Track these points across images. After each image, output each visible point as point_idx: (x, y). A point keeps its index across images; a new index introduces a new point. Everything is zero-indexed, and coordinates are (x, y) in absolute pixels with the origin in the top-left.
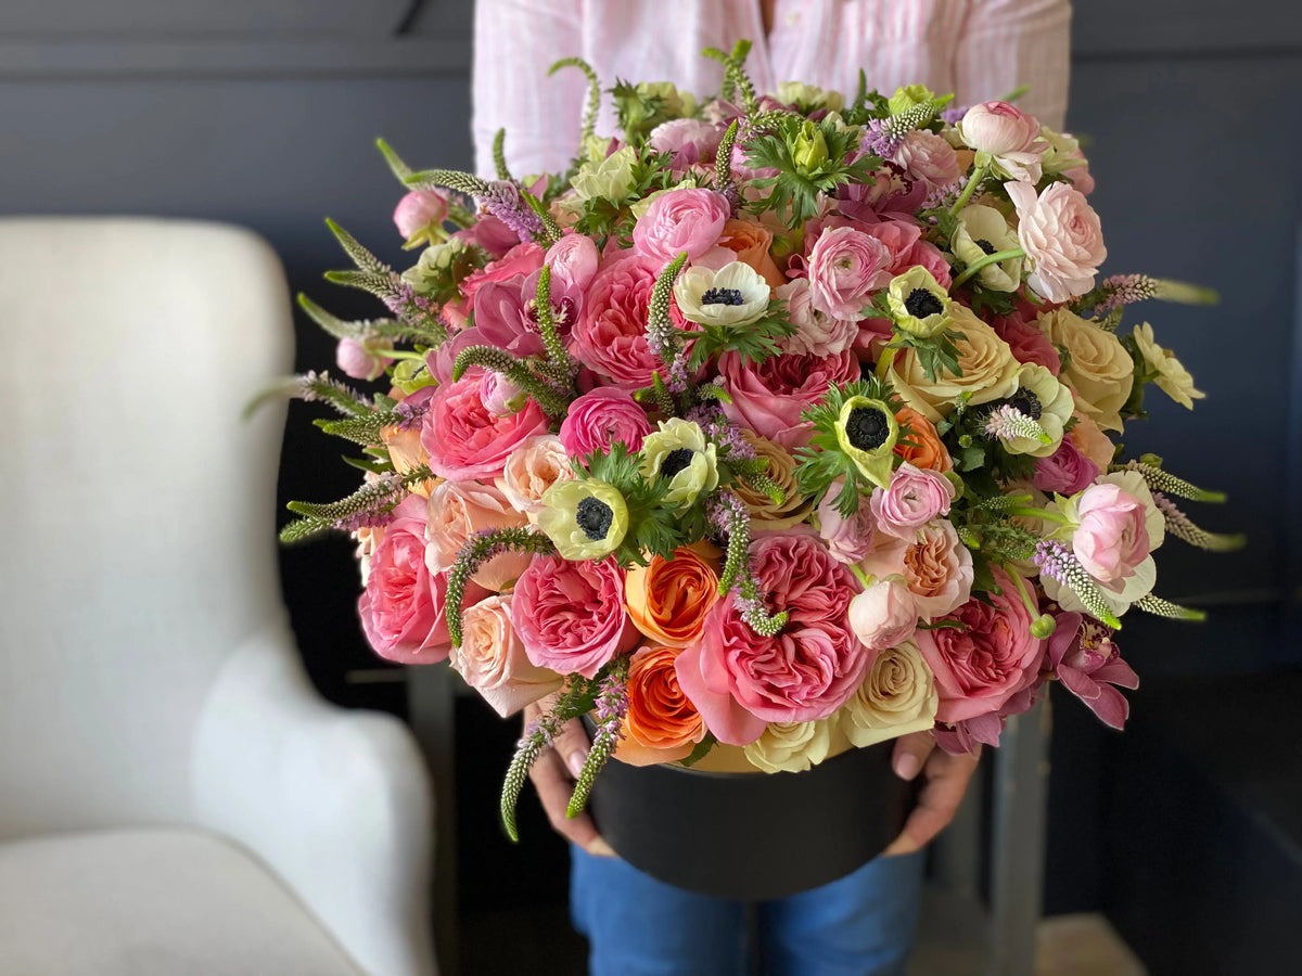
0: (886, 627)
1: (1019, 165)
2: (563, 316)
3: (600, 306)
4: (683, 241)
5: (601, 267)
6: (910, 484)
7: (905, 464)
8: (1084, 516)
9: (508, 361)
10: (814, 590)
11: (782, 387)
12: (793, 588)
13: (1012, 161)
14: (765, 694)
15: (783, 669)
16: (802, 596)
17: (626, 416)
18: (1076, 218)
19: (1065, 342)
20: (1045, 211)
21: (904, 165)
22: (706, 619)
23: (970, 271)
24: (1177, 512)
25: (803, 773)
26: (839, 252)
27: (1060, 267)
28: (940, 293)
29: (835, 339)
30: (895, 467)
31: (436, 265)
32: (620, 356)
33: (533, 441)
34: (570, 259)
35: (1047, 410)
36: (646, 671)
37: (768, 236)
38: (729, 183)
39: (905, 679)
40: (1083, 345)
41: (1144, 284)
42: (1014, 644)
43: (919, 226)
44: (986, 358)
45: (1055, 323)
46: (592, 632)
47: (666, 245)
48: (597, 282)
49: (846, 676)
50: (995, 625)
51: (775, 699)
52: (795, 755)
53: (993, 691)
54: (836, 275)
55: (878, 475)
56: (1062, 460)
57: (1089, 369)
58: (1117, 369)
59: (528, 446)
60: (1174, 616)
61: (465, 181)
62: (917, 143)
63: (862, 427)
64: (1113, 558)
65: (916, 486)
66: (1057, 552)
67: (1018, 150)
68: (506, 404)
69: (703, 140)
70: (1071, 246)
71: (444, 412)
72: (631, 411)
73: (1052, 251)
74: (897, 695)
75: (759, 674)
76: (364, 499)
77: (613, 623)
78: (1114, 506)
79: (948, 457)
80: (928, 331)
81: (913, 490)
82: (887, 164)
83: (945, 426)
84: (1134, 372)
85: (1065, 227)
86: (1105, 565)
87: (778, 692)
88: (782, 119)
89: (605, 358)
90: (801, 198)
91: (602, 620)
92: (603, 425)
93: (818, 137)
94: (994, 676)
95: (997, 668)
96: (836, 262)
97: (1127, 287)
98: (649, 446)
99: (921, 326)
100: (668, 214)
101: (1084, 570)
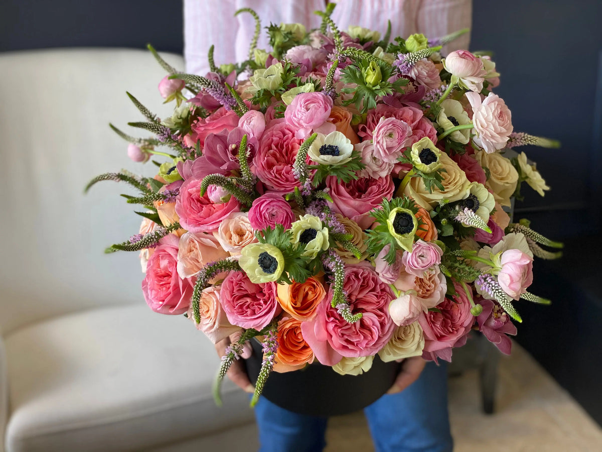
0: (408, 318)
1: (473, 83)
2: (248, 153)
3: (266, 148)
4: (311, 120)
5: (266, 128)
6: (422, 250)
7: (420, 240)
8: (503, 265)
9: (225, 181)
10: (370, 294)
11: (357, 194)
12: (361, 291)
13: (469, 81)
14: (345, 344)
15: (354, 332)
16: (364, 297)
17: (281, 208)
18: (501, 113)
19: (488, 165)
20: (487, 110)
21: (415, 78)
23: (446, 134)
25: (359, 375)
26: (388, 130)
27: (493, 137)
29: (383, 170)
30: (416, 240)
31: (181, 116)
32: (277, 176)
33: (233, 216)
34: (252, 123)
35: (482, 205)
36: (286, 329)
37: (350, 116)
38: (332, 88)
39: (410, 333)
40: (495, 166)
41: (526, 138)
42: (461, 315)
43: (422, 110)
44: (454, 179)
45: (483, 157)
46: (260, 309)
47: (301, 122)
48: (265, 136)
49: (384, 335)
50: (452, 306)
51: (350, 347)
52: (355, 367)
53: (449, 338)
54: (386, 141)
55: (407, 245)
57: (498, 179)
58: (511, 178)
59: (230, 218)
60: (535, 301)
61: (199, 80)
62: (421, 67)
63: (400, 223)
64: (518, 286)
65: (425, 251)
66: (489, 280)
67: (472, 76)
68: (221, 199)
69: (314, 57)
70: (498, 127)
71: (187, 195)
72: (283, 206)
73: (487, 129)
74: (406, 340)
76: (148, 241)
77: (271, 305)
78: (519, 261)
79: (435, 229)
80: (430, 171)
82: (406, 77)
83: (434, 214)
85: (496, 118)
86: (514, 290)
87: (352, 343)
88: (356, 52)
89: (270, 176)
90: (368, 98)
91: (265, 302)
92: (270, 212)
93: (378, 69)
94: (451, 330)
95: (453, 327)
96: (386, 134)
97: (518, 139)
98: (294, 228)
99: (426, 168)
100: (303, 105)
101: (502, 290)
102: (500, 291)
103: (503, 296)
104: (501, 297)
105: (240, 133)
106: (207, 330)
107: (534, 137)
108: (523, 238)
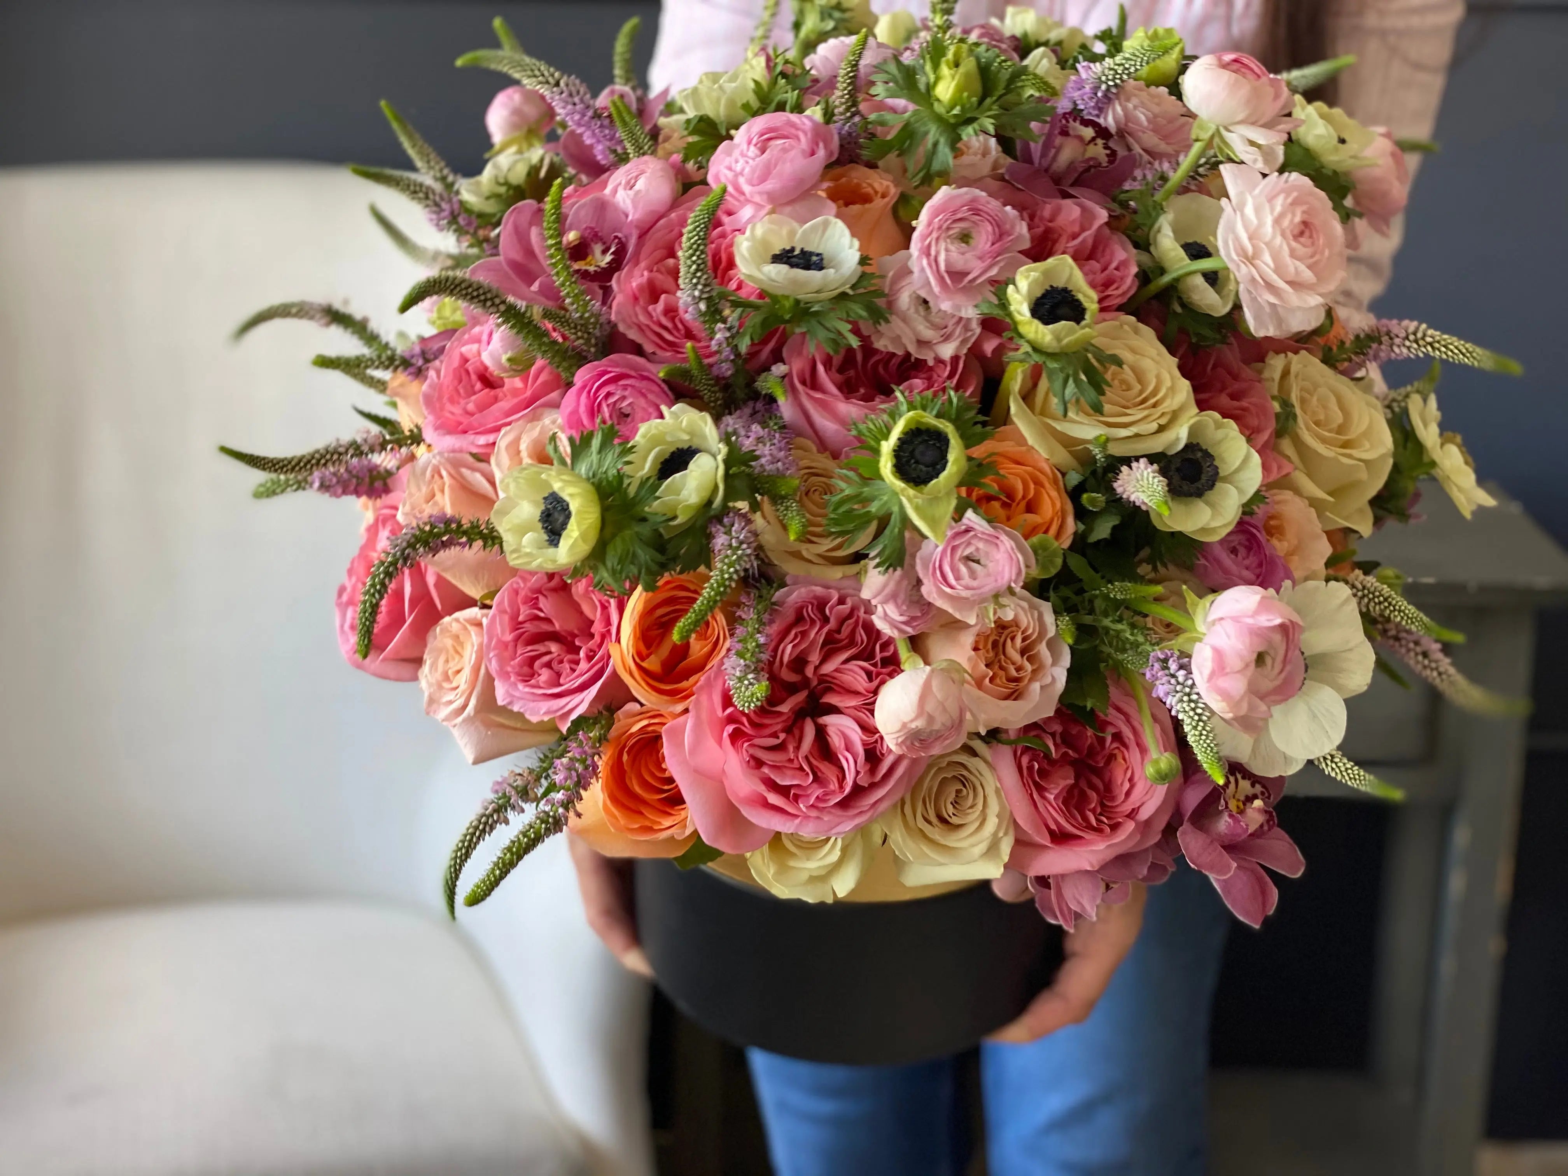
0: (913, 726)
1: (1252, 143)
2: (608, 258)
3: (659, 254)
4: (763, 179)
5: (675, 204)
6: (974, 541)
7: (970, 514)
8: (1214, 623)
10: (854, 665)
11: (862, 391)
12: (825, 659)
13: (1242, 137)
14: (762, 789)
15: (791, 761)
16: (836, 670)
17: (644, 395)
18: (1305, 223)
19: (1294, 398)
20: (1258, 210)
21: (1113, 128)
22: (702, 678)
23: (1166, 279)
24: (1440, 656)
25: (822, 905)
26: (954, 222)
27: (1270, 287)
28: (1085, 295)
29: (947, 338)
30: (958, 515)
31: (506, 178)
32: (664, 321)
33: (542, 414)
34: (637, 187)
35: (1225, 480)
36: (632, 734)
37: (894, 191)
38: (853, 115)
39: (971, 807)
40: (1325, 407)
41: (1419, 335)
42: (1132, 786)
43: (1109, 210)
44: (1154, 393)
45: (1286, 373)
46: (573, 670)
47: (742, 180)
48: (662, 222)
49: (873, 786)
50: (1111, 757)
51: (773, 799)
52: (814, 879)
53: (1089, 843)
54: (947, 250)
55: (933, 523)
56: (1242, 551)
57: (1324, 441)
58: (1367, 446)
59: (535, 418)
60: (1364, 788)
61: (532, 70)
62: (1135, 101)
63: (917, 453)
64: (1237, 685)
65: (981, 545)
66: (1173, 666)
67: (1252, 123)
68: (504, 358)
70: (1288, 260)
71: (456, 363)
72: (650, 392)
73: (1257, 262)
74: (959, 826)
75: (759, 763)
77: (600, 665)
78: (1252, 616)
79: (1070, 520)
80: (1055, 344)
81: (977, 549)
82: (1086, 123)
83: (1074, 478)
84: (1395, 455)
85: (1283, 235)
86: (1225, 695)
87: (784, 791)
89: (643, 319)
90: (935, 145)
91: (589, 658)
92: (615, 402)
93: (969, 64)
94: (1094, 822)
95: (1101, 814)
96: (951, 232)
97: (1397, 336)
98: (644, 436)
99: (1044, 335)
100: (754, 141)
101: (1200, 697)
102: (1194, 697)
103: (1199, 711)
104: (1192, 713)
105: (602, 207)
106: (447, 719)
107: (1445, 336)
108: (1346, 601)
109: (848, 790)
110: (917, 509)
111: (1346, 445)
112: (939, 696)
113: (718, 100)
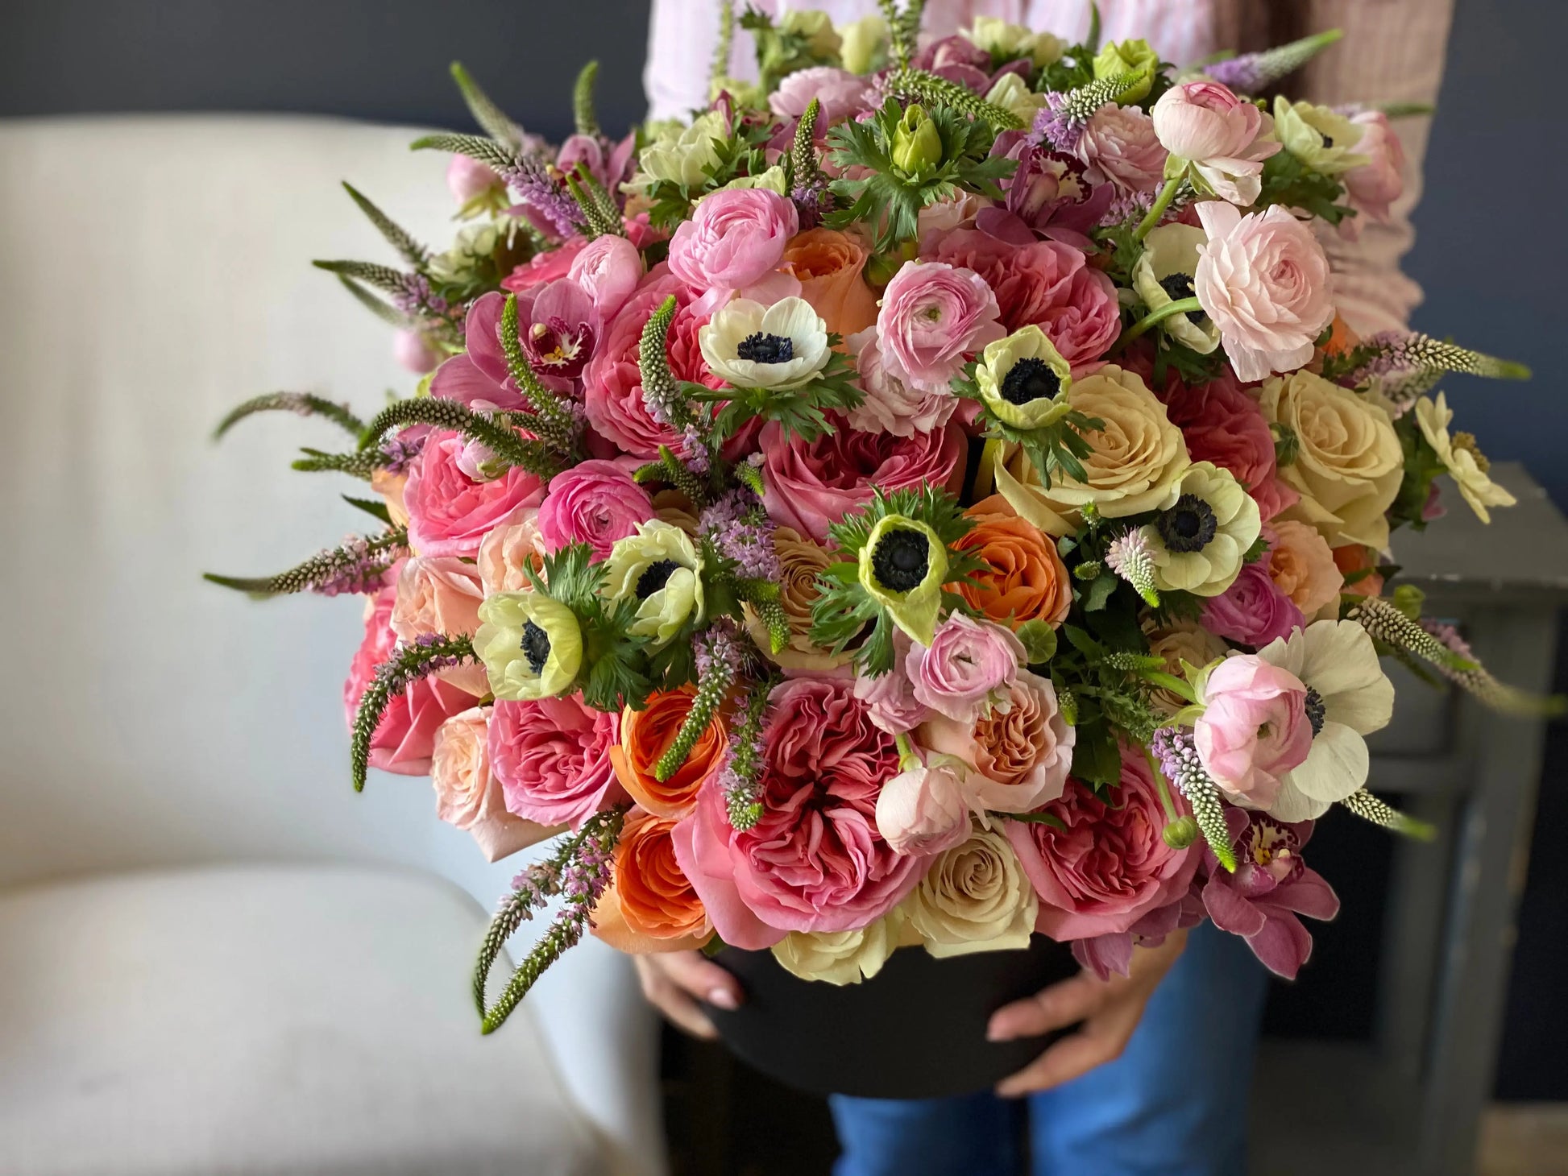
0: (914, 832)
1: (1228, 176)
2: (576, 349)
3: (626, 340)
4: (724, 265)
5: (640, 284)
6: (963, 640)
8: (1213, 696)
10: (856, 758)
11: (841, 475)
12: (827, 752)
13: (1217, 171)
14: (774, 892)
15: (801, 860)
16: (840, 763)
17: (621, 503)
18: (1286, 263)
19: (1295, 424)
20: (1234, 257)
21: (1086, 159)
22: (704, 783)
23: (1150, 320)
24: (1469, 657)
25: (851, 986)
26: (919, 298)
27: (1252, 332)
28: (1058, 365)
29: (925, 411)
31: (474, 250)
32: (637, 416)
33: (523, 516)
34: (600, 270)
35: (1224, 530)
36: (642, 835)
37: (862, 256)
39: (992, 881)
40: (1328, 425)
41: (1420, 347)
42: (1154, 845)
43: (1086, 251)
44: (1144, 448)
45: (1284, 396)
46: (579, 772)
47: (702, 267)
48: (628, 306)
49: (886, 879)
50: (1130, 817)
51: (786, 900)
52: (838, 962)
53: (1114, 907)
54: (914, 328)
55: (919, 628)
56: (1248, 597)
57: (1328, 462)
58: (1375, 462)
59: (516, 521)
60: (1391, 827)
61: (485, 151)
62: (1107, 129)
63: (897, 559)
64: (1241, 763)
65: (970, 644)
66: (1178, 745)
67: (1227, 156)
68: (479, 466)
70: (1269, 304)
71: (436, 458)
72: (625, 497)
73: (1237, 308)
74: (978, 902)
75: (769, 866)
77: (604, 767)
79: (1066, 589)
80: (1028, 422)
81: (967, 648)
82: (1058, 157)
83: (1067, 546)
84: (1405, 465)
85: (1262, 278)
86: (1230, 774)
87: (797, 891)
88: (924, 83)
89: (615, 415)
90: (898, 210)
91: (594, 758)
92: (591, 512)
93: (926, 127)
94: (1117, 885)
95: (1125, 876)
96: (917, 310)
97: (1397, 349)
98: (618, 555)
99: (1017, 414)
100: (712, 224)
101: (1207, 776)
102: (1201, 776)
103: (1207, 791)
104: (1199, 795)
105: (566, 293)
106: (462, 822)
107: (1447, 346)
108: (1360, 638)
109: (860, 887)
110: (901, 614)
111: (1351, 464)
112: (938, 799)
113: (679, 163)
